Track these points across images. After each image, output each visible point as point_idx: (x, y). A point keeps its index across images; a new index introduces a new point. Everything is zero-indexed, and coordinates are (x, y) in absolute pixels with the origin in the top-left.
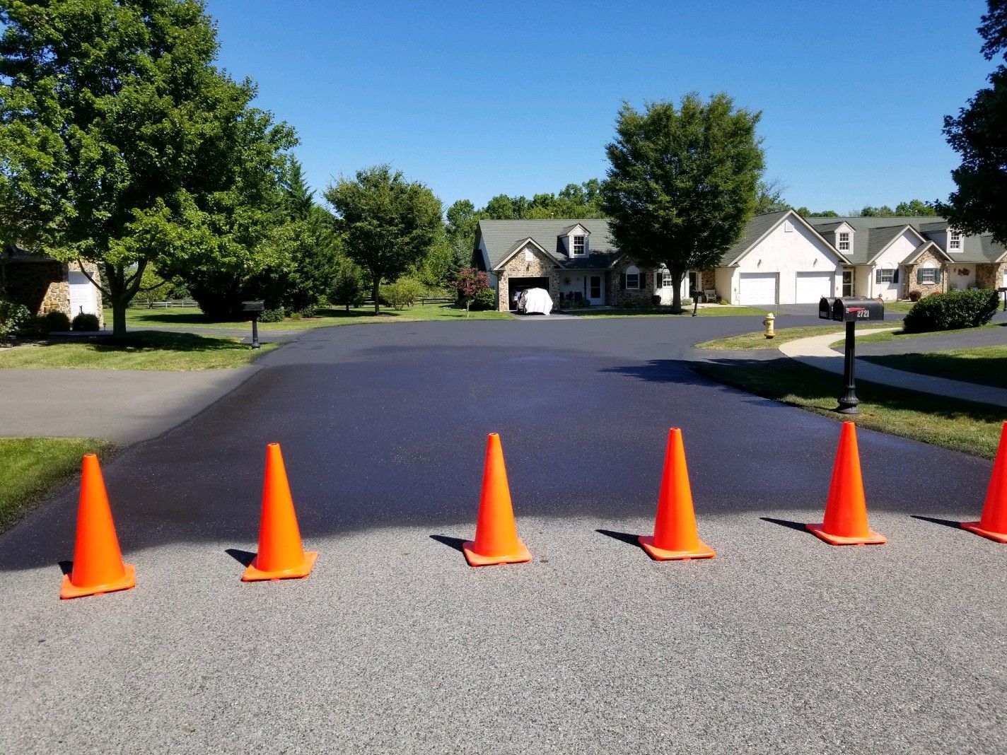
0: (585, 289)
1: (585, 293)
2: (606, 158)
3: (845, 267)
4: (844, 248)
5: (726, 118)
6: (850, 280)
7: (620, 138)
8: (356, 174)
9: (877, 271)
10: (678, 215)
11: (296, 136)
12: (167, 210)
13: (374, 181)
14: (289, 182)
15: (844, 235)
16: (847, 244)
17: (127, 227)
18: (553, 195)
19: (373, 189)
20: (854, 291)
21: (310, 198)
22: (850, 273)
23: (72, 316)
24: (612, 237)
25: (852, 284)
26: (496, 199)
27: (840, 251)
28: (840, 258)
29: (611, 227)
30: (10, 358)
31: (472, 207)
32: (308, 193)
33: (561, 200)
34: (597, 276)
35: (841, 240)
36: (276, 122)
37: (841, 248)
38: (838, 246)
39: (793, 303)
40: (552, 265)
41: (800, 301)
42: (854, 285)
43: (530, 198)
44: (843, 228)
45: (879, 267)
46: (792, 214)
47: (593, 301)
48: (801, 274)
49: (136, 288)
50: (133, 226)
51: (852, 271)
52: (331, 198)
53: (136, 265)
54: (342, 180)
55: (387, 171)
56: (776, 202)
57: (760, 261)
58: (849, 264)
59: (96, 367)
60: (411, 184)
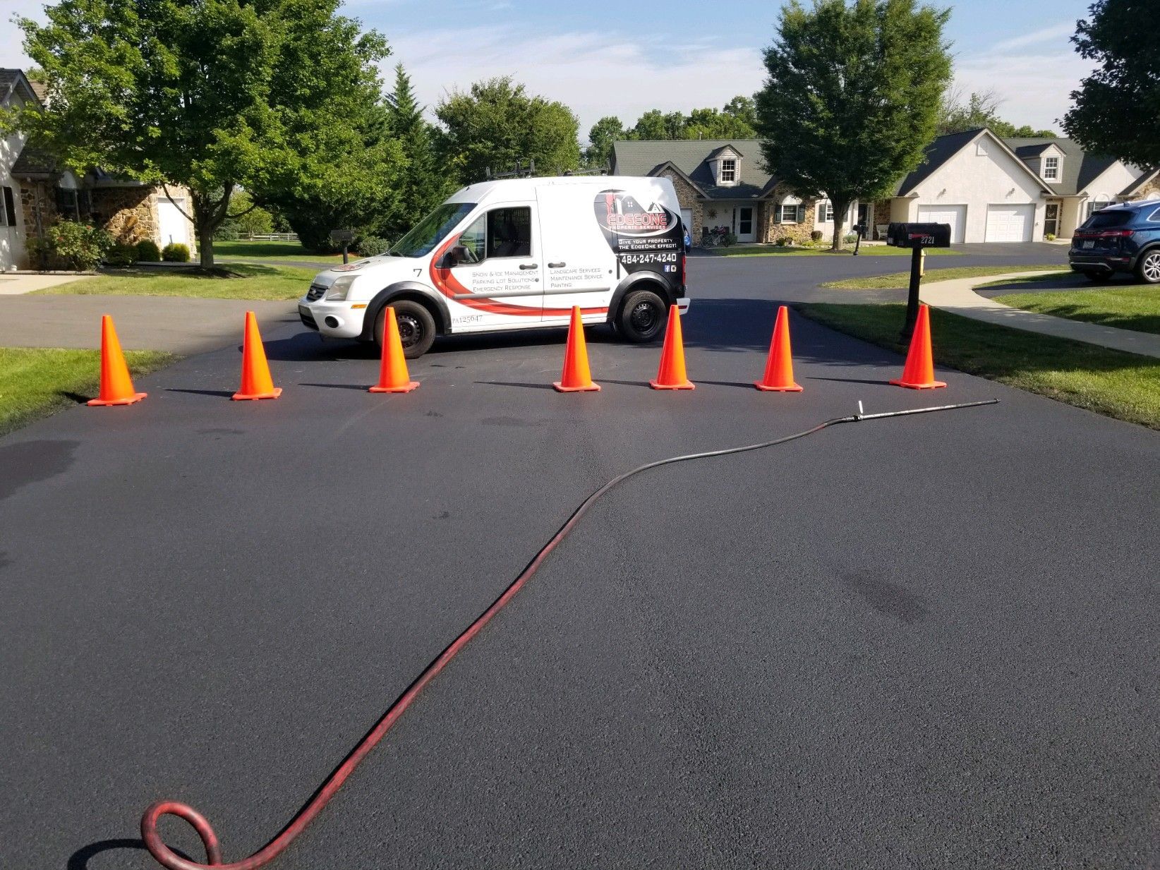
0: (734, 222)
1: (734, 228)
2: (764, 67)
3: (1051, 199)
4: (1050, 176)
5: (907, 17)
6: (1056, 214)
7: (782, 40)
8: (471, 86)
9: (1089, 203)
10: (843, 135)
11: (387, 46)
12: (248, 130)
13: (492, 96)
14: (395, 97)
15: (1052, 160)
16: (1055, 171)
17: (209, 149)
18: (716, 110)
19: (490, 105)
20: (1059, 228)
21: (417, 117)
22: (1055, 207)
23: (162, 246)
24: (765, 162)
25: (1057, 220)
26: (647, 117)
27: (1045, 179)
28: (1043, 187)
29: (763, 149)
30: (95, 285)
31: (620, 125)
32: (416, 111)
33: (724, 115)
34: (749, 207)
35: (1047, 166)
36: (364, 30)
37: (1046, 176)
38: (1042, 174)
39: (981, 241)
40: (695, 195)
41: (990, 239)
42: (1060, 221)
43: (687, 114)
44: (1051, 152)
45: (1090, 200)
46: (987, 134)
47: (741, 237)
48: (993, 207)
49: (223, 215)
50: (215, 147)
51: (1059, 204)
52: (441, 115)
53: (221, 189)
54: (456, 94)
55: (507, 84)
56: (989, 118)
57: (945, 190)
58: (1053, 194)
59: (177, 294)
60: (531, 100)
